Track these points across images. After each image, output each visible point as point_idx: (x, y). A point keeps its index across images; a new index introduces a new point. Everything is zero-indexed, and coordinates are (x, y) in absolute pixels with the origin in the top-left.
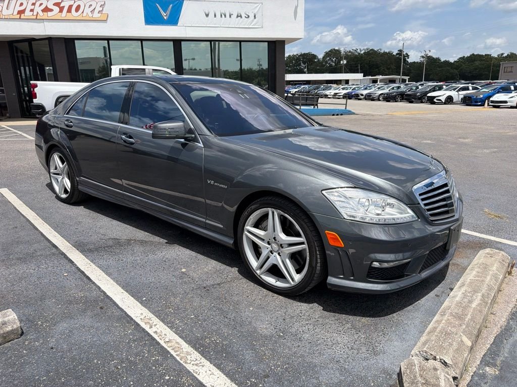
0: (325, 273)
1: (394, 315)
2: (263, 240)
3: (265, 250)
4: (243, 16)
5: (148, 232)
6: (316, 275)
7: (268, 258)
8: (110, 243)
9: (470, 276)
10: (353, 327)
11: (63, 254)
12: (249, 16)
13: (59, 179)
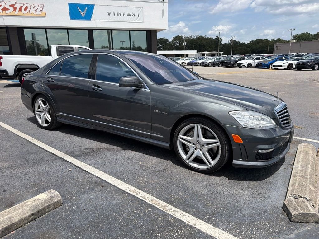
0: (231, 158)
1: (267, 179)
2: (190, 142)
3: (192, 148)
4: (132, 15)
5: (108, 144)
6: (225, 160)
7: (194, 152)
8: (88, 151)
9: (300, 157)
10: (249, 187)
11: (61, 158)
12: (135, 15)
13: (42, 115)
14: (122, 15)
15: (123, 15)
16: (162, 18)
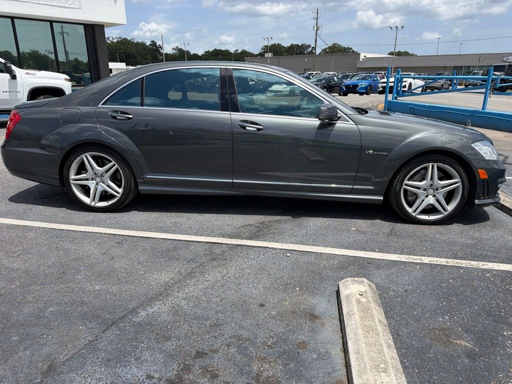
0: (473, 198)
3: (421, 195)
7: (423, 201)
13: (92, 185)
16: (114, 4)
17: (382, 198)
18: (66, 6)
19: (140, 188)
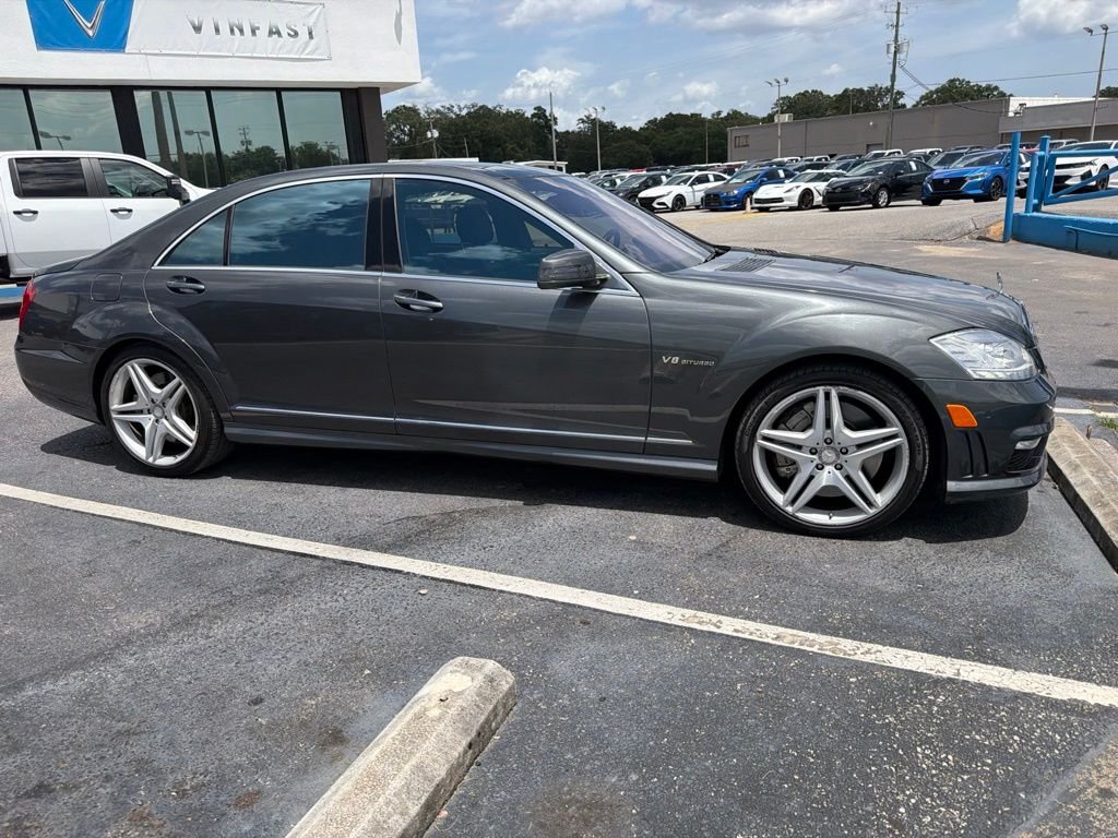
2: (799, 447)
3: (806, 464)
4: (284, 32)
7: (811, 478)
8: (413, 525)
12: (296, 34)
13: (147, 422)
14: (247, 30)
15: (253, 32)
16: (396, 42)
17: (714, 468)
18: (303, 57)
19: (227, 430)
